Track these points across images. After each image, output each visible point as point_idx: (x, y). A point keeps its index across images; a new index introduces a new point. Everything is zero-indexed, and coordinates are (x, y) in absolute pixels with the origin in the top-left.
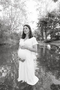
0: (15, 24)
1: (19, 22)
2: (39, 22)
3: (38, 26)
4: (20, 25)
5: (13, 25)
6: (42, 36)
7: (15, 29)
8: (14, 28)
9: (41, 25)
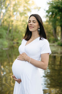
0: (6, 11)
1: (14, 9)
2: (49, 9)
3: (47, 16)
4: (15, 13)
5: (4, 14)
6: (54, 34)
7: (6, 20)
8: (5, 18)
9: (53, 14)
